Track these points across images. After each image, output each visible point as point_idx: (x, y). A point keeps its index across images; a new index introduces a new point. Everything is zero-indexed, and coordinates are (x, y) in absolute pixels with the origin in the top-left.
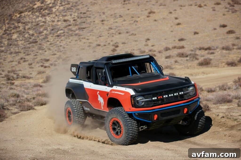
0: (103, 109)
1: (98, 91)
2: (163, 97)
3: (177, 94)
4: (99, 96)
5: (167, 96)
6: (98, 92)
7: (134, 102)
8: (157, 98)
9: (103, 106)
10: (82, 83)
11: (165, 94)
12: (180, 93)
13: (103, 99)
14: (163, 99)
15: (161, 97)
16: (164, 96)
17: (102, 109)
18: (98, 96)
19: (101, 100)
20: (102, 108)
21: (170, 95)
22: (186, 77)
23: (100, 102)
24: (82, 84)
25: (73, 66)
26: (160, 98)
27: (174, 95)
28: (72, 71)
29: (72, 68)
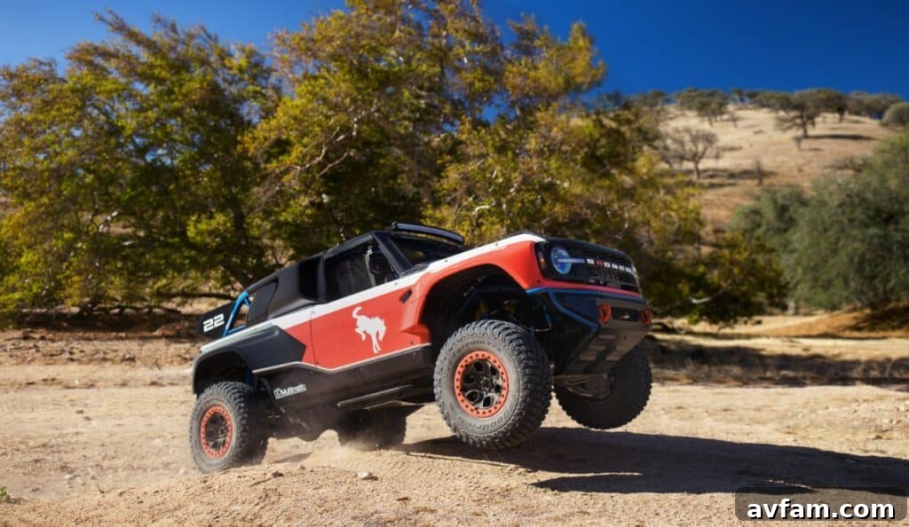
2: (603, 264)
4: (361, 319)
5: (609, 265)
6: (358, 309)
8: (595, 262)
9: (380, 343)
16: (606, 264)
21: (613, 266)
26: (599, 265)
27: (618, 266)
28: (206, 330)
29: (206, 322)
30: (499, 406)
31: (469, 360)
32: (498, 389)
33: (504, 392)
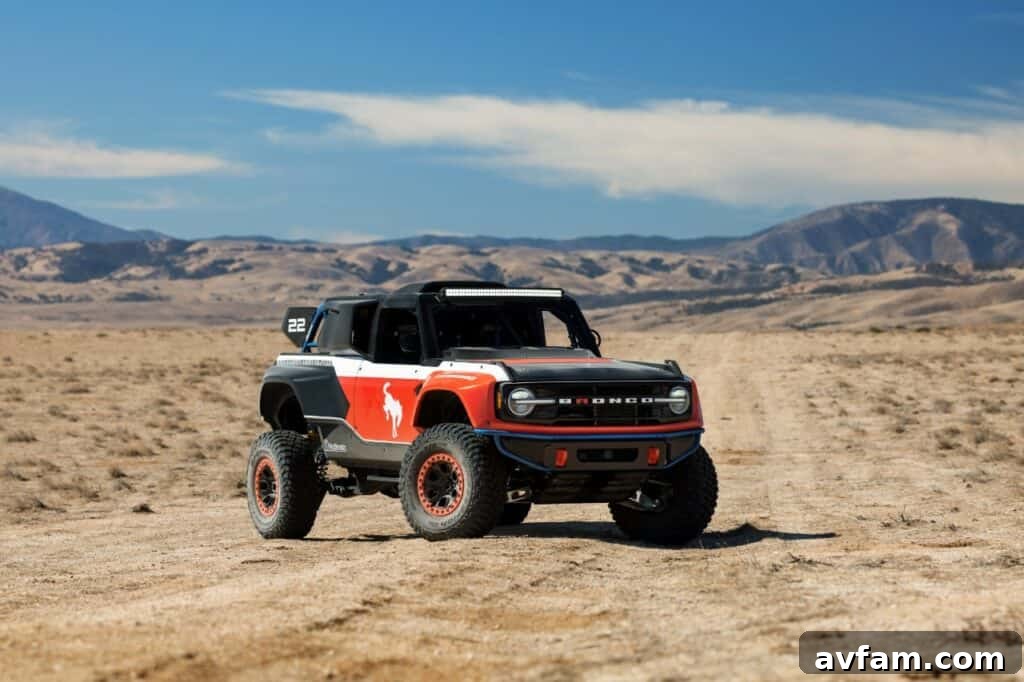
2: (590, 401)
3: (635, 400)
4: (389, 398)
5: (602, 401)
6: (387, 385)
7: (503, 403)
8: (573, 401)
9: (397, 428)
10: (330, 362)
11: (598, 396)
12: (644, 400)
14: (588, 409)
15: (586, 401)
16: (595, 401)
17: (392, 439)
18: (383, 396)
19: (393, 407)
20: (395, 434)
21: (612, 401)
22: (667, 362)
23: (391, 417)
24: (328, 365)
25: (295, 313)
26: (582, 403)
27: (623, 400)
28: (290, 330)
29: (291, 321)
30: (451, 510)
31: (436, 460)
32: (455, 494)
33: (458, 499)
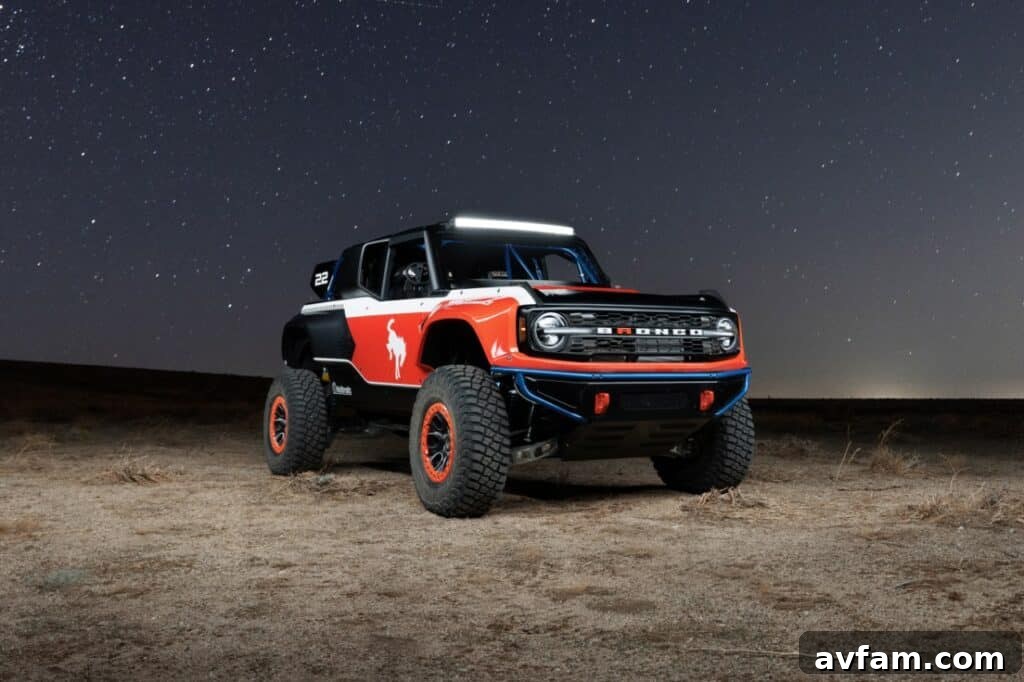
0: (400, 381)
1: (389, 317)
2: (634, 331)
3: (683, 332)
4: (392, 335)
5: (647, 331)
6: (392, 321)
8: (614, 330)
9: (400, 369)
10: (342, 305)
12: (692, 332)
13: (406, 340)
15: (629, 331)
16: (639, 331)
17: (395, 381)
18: (387, 334)
20: (398, 375)
21: (658, 332)
23: (394, 356)
24: (339, 308)
25: (321, 268)
26: (624, 333)
27: (671, 332)
28: (317, 284)
29: (317, 275)
